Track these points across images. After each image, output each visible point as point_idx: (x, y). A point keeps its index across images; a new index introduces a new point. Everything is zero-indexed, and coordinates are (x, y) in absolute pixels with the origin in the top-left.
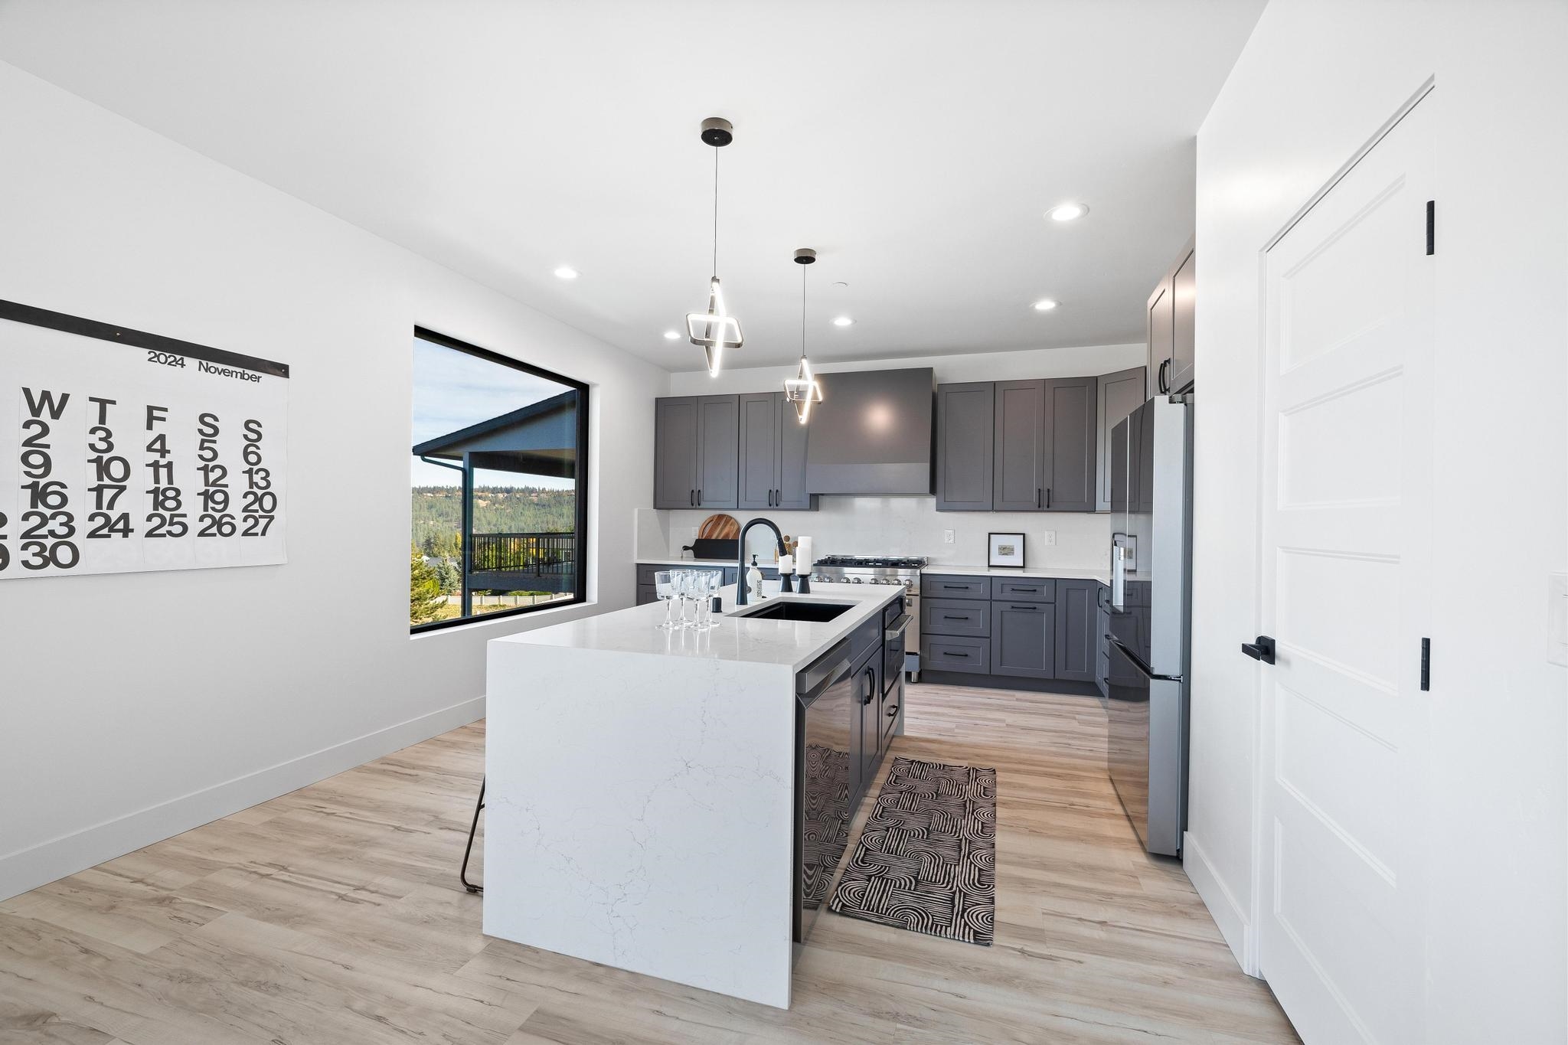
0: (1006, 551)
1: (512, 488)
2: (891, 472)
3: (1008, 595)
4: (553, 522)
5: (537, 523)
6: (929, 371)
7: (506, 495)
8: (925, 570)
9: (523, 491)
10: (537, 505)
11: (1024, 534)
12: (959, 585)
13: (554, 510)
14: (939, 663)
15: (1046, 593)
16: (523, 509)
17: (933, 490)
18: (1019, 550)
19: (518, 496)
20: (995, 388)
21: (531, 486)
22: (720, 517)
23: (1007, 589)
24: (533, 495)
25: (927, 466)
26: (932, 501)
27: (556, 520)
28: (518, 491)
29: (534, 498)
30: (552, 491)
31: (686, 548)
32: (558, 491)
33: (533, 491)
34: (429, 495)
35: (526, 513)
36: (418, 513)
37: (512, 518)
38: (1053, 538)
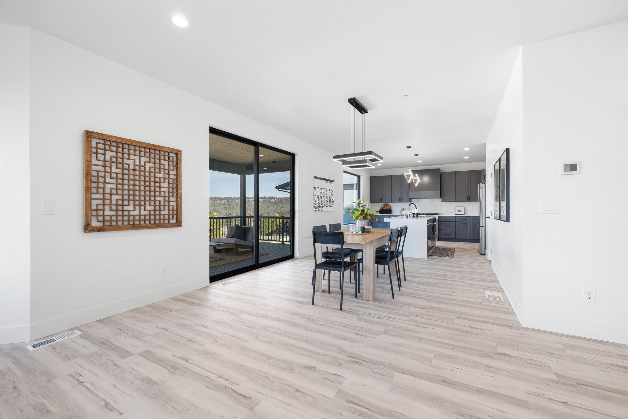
0: (459, 211)
1: (265, 197)
2: (429, 193)
3: (460, 220)
4: (280, 210)
5: (274, 210)
6: (439, 169)
7: (263, 200)
8: (439, 215)
9: (269, 198)
10: (274, 203)
11: (464, 207)
12: (448, 219)
13: (280, 205)
14: (443, 236)
15: (469, 220)
16: (269, 205)
17: (441, 197)
18: (463, 211)
19: (267, 200)
20: (456, 173)
21: (272, 196)
22: (386, 204)
23: (459, 219)
24: (273, 199)
25: (439, 191)
26: (441, 199)
27: (281, 209)
28: (267, 198)
29: (273, 200)
30: (279, 198)
31: (377, 212)
32: (282, 198)
33: (272, 198)
34: (236, 200)
35: (270, 206)
36: (233, 207)
37: (265, 209)
38: (472, 208)
